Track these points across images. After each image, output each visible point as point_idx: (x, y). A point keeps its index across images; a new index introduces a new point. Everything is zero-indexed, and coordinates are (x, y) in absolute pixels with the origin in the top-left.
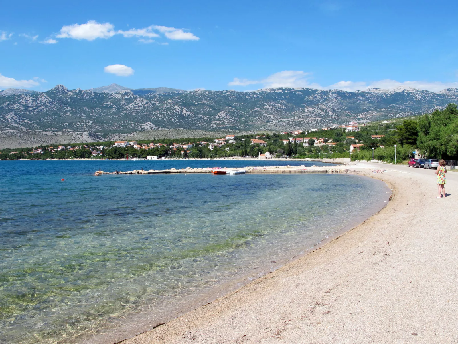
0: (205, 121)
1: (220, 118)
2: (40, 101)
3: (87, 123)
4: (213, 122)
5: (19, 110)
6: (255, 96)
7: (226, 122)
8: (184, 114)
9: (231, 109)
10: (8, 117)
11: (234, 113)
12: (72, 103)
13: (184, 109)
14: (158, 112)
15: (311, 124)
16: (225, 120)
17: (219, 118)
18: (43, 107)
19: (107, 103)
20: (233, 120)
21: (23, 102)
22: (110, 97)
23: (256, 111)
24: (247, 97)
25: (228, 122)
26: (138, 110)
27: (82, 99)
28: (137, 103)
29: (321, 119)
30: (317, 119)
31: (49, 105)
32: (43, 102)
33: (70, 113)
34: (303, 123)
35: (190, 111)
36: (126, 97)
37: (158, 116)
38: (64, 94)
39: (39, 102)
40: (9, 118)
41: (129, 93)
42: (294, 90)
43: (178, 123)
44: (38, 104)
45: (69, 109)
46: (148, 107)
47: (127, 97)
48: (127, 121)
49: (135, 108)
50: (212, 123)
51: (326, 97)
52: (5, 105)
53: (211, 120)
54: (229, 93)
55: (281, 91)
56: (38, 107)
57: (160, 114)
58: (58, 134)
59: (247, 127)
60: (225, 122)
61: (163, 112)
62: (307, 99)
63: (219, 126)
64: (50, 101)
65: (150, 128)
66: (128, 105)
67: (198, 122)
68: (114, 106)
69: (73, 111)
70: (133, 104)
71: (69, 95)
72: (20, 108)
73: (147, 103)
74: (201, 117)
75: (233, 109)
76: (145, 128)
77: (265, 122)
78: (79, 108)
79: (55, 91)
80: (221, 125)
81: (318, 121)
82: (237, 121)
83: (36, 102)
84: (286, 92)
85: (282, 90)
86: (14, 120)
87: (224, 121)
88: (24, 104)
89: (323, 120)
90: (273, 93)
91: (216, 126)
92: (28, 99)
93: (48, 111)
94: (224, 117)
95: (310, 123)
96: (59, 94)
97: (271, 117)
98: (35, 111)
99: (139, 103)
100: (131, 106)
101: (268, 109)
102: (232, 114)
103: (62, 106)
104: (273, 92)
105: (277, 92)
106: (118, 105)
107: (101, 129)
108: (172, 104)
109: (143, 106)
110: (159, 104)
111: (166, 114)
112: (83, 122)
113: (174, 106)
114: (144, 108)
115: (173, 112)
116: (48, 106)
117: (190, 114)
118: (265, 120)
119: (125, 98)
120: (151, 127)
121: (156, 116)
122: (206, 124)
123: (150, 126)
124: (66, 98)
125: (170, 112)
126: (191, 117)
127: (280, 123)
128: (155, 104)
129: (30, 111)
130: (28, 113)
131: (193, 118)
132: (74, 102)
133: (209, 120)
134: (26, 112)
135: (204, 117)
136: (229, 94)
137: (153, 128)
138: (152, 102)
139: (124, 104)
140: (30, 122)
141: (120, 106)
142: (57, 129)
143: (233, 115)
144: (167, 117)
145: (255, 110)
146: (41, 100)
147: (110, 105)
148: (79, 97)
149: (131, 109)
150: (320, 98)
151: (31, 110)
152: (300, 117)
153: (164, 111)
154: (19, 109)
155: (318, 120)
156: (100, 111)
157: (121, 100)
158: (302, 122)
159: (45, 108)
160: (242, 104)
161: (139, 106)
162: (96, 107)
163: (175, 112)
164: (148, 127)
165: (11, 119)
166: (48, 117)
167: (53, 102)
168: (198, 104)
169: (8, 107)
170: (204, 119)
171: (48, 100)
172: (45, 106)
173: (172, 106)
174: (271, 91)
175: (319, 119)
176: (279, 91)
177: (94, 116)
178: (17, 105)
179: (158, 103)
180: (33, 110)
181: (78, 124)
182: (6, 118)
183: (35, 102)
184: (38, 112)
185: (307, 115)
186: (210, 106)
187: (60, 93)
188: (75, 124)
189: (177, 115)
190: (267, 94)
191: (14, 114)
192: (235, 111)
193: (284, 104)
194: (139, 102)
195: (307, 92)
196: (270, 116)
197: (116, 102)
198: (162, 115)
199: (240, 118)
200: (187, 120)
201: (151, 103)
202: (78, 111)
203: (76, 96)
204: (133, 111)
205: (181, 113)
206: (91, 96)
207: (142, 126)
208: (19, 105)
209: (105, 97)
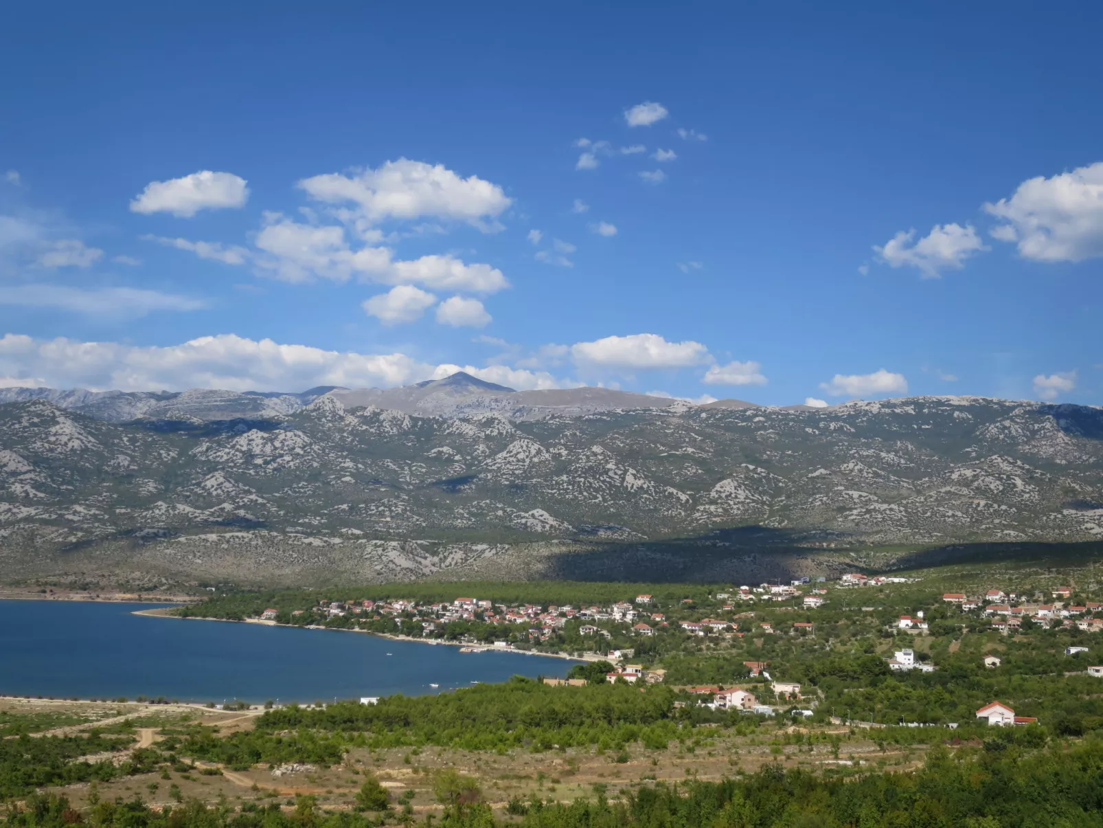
0: (681, 504)
1: (720, 497)
2: (282, 442)
3: (393, 508)
4: (701, 508)
5: (232, 464)
6: (832, 426)
7: (735, 507)
8: (629, 486)
9: (754, 471)
10: (210, 483)
11: (760, 480)
12: (356, 446)
13: (632, 471)
14: (564, 478)
15: (951, 519)
16: (732, 503)
17: (716, 496)
18: (287, 458)
19: (441, 449)
20: (754, 501)
21: (242, 443)
22: (447, 431)
23: (818, 477)
24: (809, 430)
25: (738, 509)
26: (517, 472)
27: (379, 435)
28: (514, 452)
29: (987, 504)
30: (976, 501)
31: (302, 452)
32: (288, 446)
33: (352, 475)
34: (931, 517)
35: (646, 477)
36: (488, 432)
37: (563, 489)
38: (336, 421)
39: (277, 444)
40: (213, 486)
41: (497, 421)
42: (950, 405)
43: (612, 510)
44: (276, 448)
45: (349, 464)
46: (540, 462)
47: (492, 432)
48: (488, 501)
49: (508, 466)
50: (698, 510)
51: (1036, 426)
52: (200, 449)
53: (696, 501)
54: (762, 419)
55: (910, 410)
56: (277, 457)
57: (569, 483)
58: (334, 544)
59: (786, 522)
60: (732, 509)
61: (578, 479)
62: (981, 434)
63: (714, 519)
64: (304, 441)
65: (540, 524)
66: (493, 453)
67: (664, 506)
68: (457, 458)
69: (357, 469)
70: (504, 454)
71: (348, 422)
72: (235, 458)
73: (539, 452)
74: (672, 493)
75: (759, 470)
76: (529, 524)
77: (833, 510)
78: (372, 463)
79: (314, 414)
80: (719, 516)
81: (979, 509)
82: (763, 503)
83: (272, 444)
84: (926, 411)
85: (913, 407)
86: (223, 491)
87: (729, 505)
88: (244, 449)
89: (991, 506)
90: (888, 414)
91: (708, 518)
92: (254, 437)
93: (299, 466)
94: (731, 493)
95: (949, 517)
96: (323, 420)
97: (851, 497)
98: (269, 466)
99: (518, 453)
100: (499, 461)
101: (852, 471)
102: (753, 484)
103: (332, 455)
104: (887, 411)
105: (898, 411)
106: (469, 454)
107: (424, 524)
108: (600, 457)
109: (528, 461)
110: (568, 455)
111: (584, 483)
112: (383, 504)
113: (607, 462)
114: (533, 465)
115: (602, 479)
116: (298, 454)
117: (645, 486)
118: (837, 504)
119: (486, 435)
120: (542, 522)
121: (559, 489)
122: (683, 514)
123: (540, 518)
124: (341, 430)
125: (594, 478)
126: (646, 492)
127: (868, 516)
128: (560, 455)
129: (256, 466)
130: (252, 472)
131: (651, 495)
132: (360, 442)
133: (691, 501)
134: (249, 469)
135: (680, 493)
136: (759, 421)
137: (547, 523)
138: (551, 450)
139: (482, 452)
140: (260, 500)
141: (473, 458)
142: (323, 521)
143: (757, 488)
144: (585, 494)
145: (815, 474)
146: (284, 440)
147: (449, 454)
148: (372, 430)
149: (498, 468)
150: (1020, 430)
151: (260, 465)
152: (931, 497)
153: (580, 476)
154: (232, 461)
155: (978, 505)
156: (424, 470)
157: (476, 440)
158: (929, 514)
159: (292, 460)
160: (790, 452)
161: (518, 461)
162: (413, 459)
163: (608, 480)
164: (536, 522)
165: (216, 490)
166: (300, 485)
167: (311, 444)
168: (670, 456)
169: (207, 457)
170: (678, 499)
171: (299, 440)
172: (291, 455)
173: (600, 464)
174: (883, 410)
175: (983, 503)
176: (907, 408)
177: (409, 484)
178: (227, 450)
179: (566, 452)
180: (264, 463)
181: (372, 508)
182: (206, 485)
183: (270, 444)
184: (275, 469)
185: (950, 491)
186: (700, 462)
187: (326, 417)
188: (365, 509)
189: (611, 486)
190: (868, 419)
191: (224, 478)
192: (764, 477)
193: (906, 452)
194: (520, 450)
195: (986, 412)
196: (850, 492)
197: (463, 445)
198: (573, 487)
199: (773, 497)
200: (636, 502)
201: (548, 451)
202: (370, 471)
203: (365, 427)
204: (504, 474)
205: (622, 482)
206: (401, 427)
207: (523, 518)
208: (233, 452)
209: (435, 430)
